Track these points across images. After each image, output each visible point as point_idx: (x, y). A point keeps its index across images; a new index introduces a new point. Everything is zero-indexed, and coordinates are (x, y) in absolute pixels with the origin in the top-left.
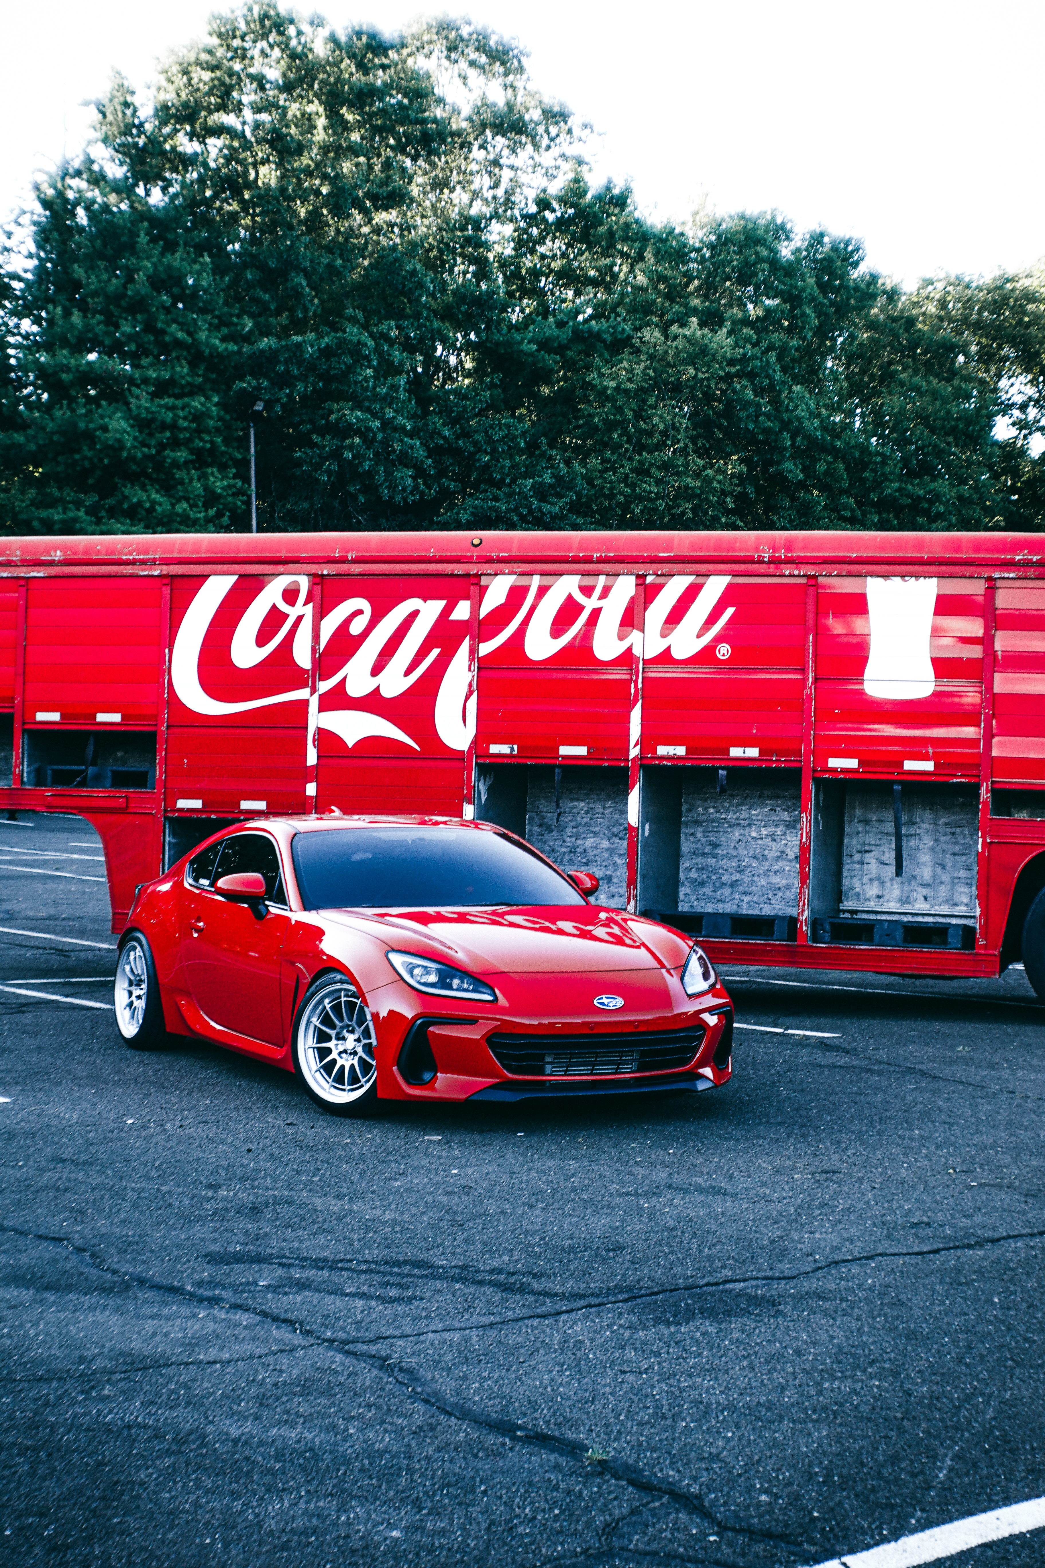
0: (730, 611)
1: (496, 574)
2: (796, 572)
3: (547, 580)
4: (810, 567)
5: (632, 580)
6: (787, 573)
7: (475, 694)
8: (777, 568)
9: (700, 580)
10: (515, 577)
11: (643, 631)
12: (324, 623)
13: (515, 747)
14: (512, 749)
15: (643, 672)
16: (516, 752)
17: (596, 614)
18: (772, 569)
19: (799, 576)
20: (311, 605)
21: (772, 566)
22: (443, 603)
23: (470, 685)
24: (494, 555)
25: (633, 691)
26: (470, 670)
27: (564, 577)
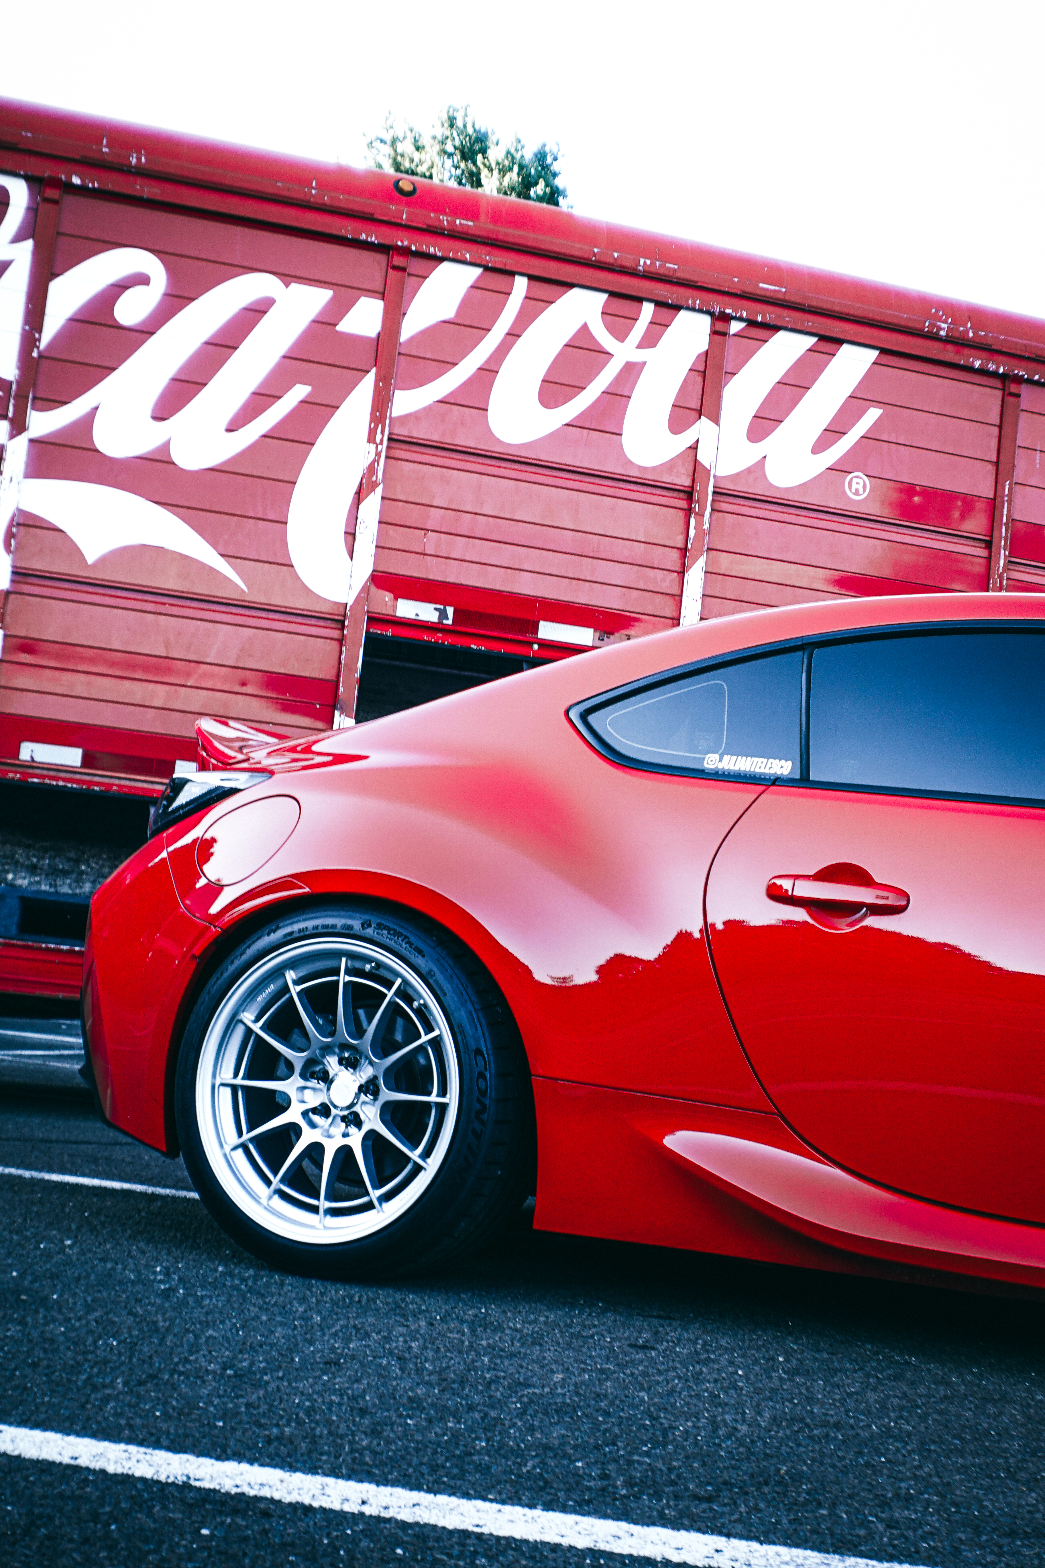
0: (873, 414)
1: (441, 260)
2: (992, 367)
3: (543, 290)
4: (1016, 362)
5: (704, 322)
6: (977, 364)
7: (379, 491)
8: (957, 352)
9: (827, 347)
10: (478, 271)
11: (716, 420)
12: (56, 287)
13: (450, 611)
14: (443, 614)
15: (713, 501)
16: (450, 622)
17: (632, 371)
18: (949, 354)
19: (994, 375)
20: (29, 244)
21: (950, 347)
22: (324, 295)
23: (371, 469)
24: (445, 220)
25: (692, 532)
26: (371, 439)
27: (575, 291)
